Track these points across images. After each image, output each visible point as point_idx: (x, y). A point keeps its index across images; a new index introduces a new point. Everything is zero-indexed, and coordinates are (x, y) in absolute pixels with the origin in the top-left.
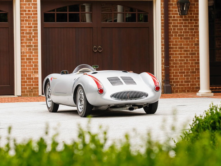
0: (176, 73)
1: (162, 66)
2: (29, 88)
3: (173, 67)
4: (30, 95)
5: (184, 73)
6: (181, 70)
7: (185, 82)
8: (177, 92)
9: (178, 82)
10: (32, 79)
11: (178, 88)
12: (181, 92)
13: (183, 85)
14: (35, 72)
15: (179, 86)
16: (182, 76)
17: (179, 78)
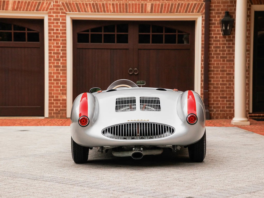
0: (217, 98)
1: (201, 90)
2: (56, 110)
3: (213, 91)
4: (57, 117)
5: (226, 98)
6: (223, 94)
7: (227, 107)
8: (217, 118)
9: (219, 107)
10: (60, 100)
11: (219, 114)
12: (221, 118)
13: (224, 111)
14: (63, 94)
15: (219, 112)
16: (223, 101)
17: (220, 104)
